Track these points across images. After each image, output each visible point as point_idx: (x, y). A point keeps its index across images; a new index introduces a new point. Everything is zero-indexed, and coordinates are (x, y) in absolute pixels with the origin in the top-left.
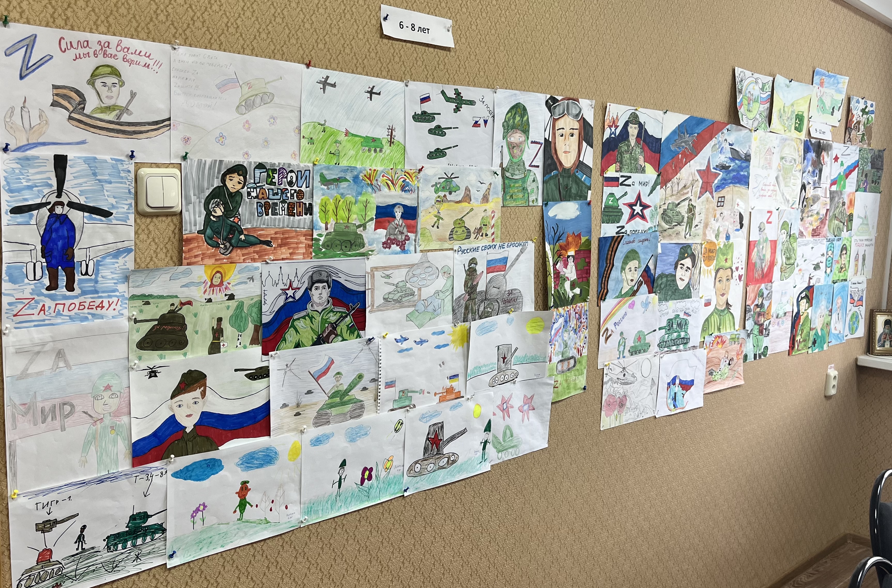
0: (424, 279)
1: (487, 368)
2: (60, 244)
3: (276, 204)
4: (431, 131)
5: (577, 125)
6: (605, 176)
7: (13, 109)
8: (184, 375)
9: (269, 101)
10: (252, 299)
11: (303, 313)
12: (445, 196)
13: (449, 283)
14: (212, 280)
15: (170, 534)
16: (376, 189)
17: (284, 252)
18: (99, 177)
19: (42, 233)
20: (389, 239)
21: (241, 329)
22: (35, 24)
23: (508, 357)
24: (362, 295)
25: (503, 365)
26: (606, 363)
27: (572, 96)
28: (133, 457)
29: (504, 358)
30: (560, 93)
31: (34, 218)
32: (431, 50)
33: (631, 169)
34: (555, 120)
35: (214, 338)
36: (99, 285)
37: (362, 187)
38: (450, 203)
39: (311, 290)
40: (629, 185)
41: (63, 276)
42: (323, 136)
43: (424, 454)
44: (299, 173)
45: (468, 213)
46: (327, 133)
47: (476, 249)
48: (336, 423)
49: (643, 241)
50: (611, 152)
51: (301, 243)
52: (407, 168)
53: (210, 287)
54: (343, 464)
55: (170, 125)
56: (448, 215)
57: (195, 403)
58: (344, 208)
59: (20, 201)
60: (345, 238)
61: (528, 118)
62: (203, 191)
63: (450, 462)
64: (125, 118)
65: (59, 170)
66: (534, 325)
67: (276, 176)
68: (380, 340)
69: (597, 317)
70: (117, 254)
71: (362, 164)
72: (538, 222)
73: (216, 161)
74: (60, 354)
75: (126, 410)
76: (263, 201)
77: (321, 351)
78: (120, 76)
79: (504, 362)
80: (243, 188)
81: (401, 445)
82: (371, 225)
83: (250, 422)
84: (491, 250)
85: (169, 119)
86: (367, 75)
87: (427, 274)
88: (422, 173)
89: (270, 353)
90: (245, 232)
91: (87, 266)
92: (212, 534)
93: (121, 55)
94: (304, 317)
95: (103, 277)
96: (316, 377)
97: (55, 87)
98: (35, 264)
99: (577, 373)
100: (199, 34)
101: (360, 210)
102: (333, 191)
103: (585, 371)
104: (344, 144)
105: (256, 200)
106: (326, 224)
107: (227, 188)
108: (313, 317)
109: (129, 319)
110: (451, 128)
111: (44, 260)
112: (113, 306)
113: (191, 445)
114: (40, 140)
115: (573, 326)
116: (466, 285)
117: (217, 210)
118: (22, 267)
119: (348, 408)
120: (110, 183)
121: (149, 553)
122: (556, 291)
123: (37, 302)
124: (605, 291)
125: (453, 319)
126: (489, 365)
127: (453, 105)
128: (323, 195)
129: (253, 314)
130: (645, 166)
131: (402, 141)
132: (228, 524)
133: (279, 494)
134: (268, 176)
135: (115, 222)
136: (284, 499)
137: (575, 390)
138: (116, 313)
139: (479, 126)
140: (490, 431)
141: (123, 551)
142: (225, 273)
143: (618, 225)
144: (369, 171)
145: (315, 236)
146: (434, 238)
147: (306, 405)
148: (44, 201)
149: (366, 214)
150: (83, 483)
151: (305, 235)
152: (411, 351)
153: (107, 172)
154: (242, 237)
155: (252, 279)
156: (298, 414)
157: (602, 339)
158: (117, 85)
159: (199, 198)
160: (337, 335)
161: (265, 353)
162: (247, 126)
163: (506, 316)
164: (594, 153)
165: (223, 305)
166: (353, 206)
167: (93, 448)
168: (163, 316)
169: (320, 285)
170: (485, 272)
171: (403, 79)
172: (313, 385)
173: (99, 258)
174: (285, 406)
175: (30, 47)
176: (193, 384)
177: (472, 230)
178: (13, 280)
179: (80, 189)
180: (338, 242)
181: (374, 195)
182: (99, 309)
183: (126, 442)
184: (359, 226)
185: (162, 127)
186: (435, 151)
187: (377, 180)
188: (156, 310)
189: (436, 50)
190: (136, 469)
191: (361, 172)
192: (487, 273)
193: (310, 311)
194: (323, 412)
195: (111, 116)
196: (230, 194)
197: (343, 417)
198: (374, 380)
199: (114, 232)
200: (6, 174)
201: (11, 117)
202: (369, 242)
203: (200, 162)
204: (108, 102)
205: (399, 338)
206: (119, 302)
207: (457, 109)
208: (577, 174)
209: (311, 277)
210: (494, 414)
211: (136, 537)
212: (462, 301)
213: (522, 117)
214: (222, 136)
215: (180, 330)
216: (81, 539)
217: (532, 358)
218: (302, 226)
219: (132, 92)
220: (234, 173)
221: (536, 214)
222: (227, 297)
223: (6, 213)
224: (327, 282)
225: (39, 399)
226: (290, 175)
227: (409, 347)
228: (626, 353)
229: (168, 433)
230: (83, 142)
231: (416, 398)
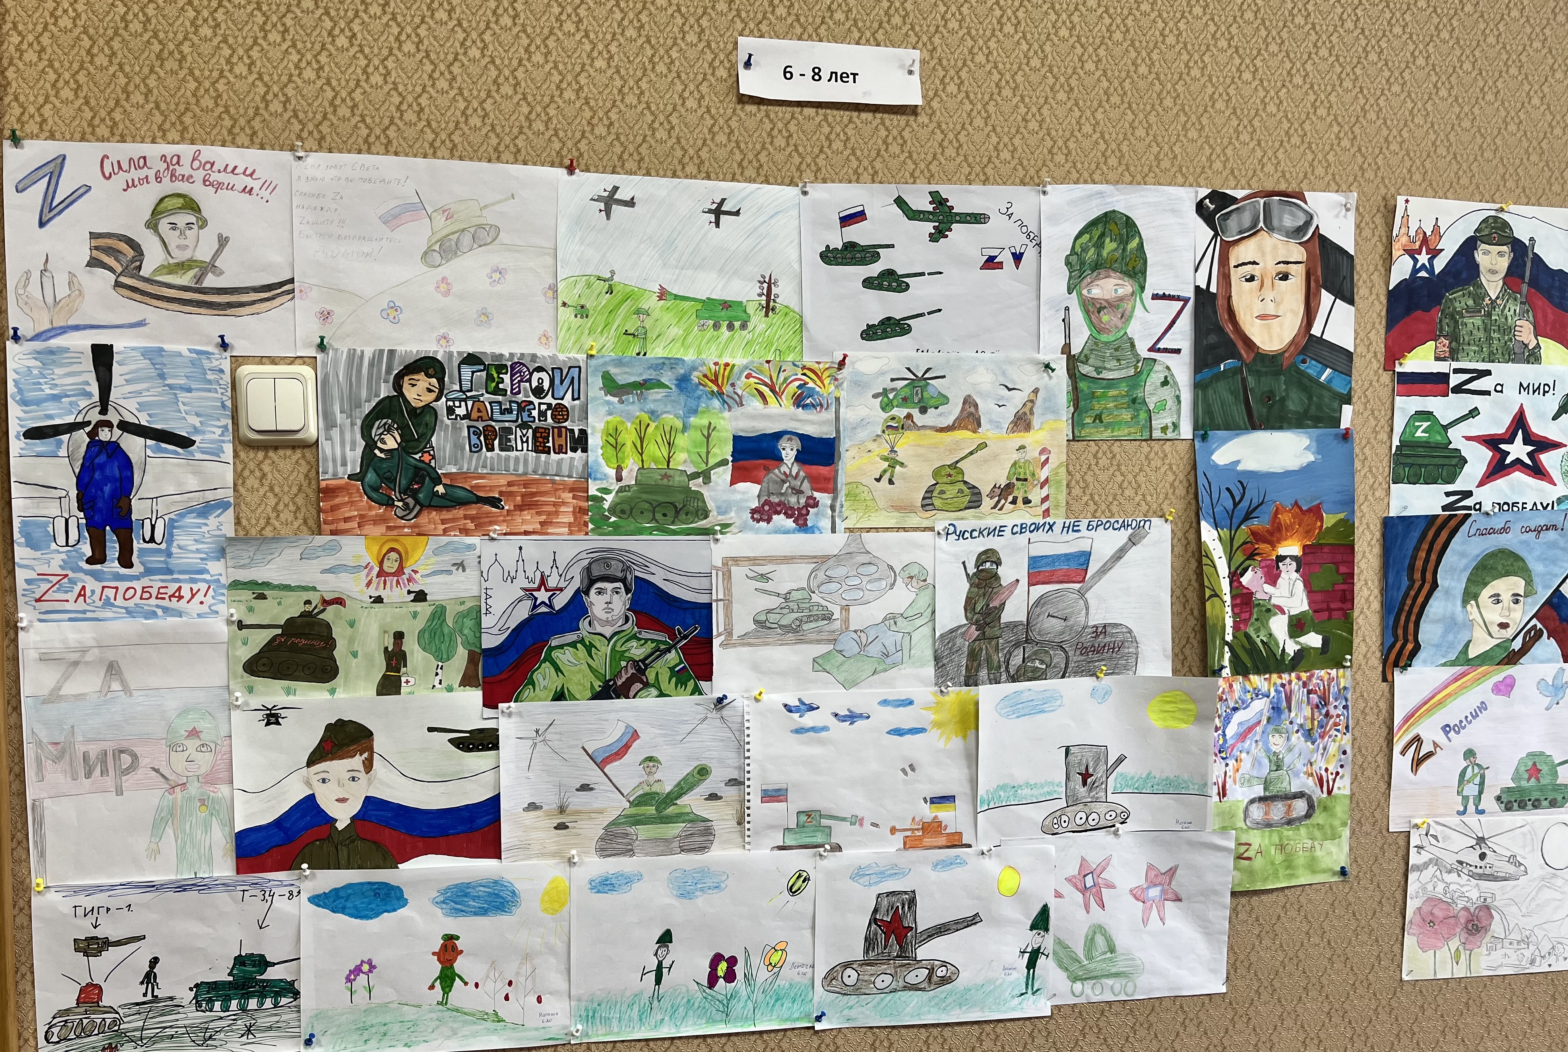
0: (857, 587)
1: (1035, 792)
2: (107, 489)
3: (509, 431)
4: (868, 283)
5: (1298, 253)
6: (1398, 369)
7: (28, 273)
8: (329, 727)
9: (489, 240)
10: (463, 603)
11: (571, 637)
12: (909, 416)
13: (924, 601)
14: (381, 563)
15: (304, 1001)
16: (735, 402)
17: (529, 520)
18: (169, 381)
19: (77, 471)
20: (767, 502)
21: (443, 656)
22: (64, 139)
23: (1100, 773)
24: (704, 612)
25: (1082, 791)
26: (1418, 821)
27: (1283, 187)
28: (238, 857)
29: (1085, 776)
30: (1243, 182)
31: (65, 446)
32: (866, 116)
33: (1491, 353)
34: (1227, 246)
35: (389, 668)
36: (173, 561)
37: (699, 398)
38: (922, 432)
39: (587, 593)
40: (1488, 393)
41: (113, 542)
42: (608, 302)
43: (866, 951)
44: (557, 374)
45: (971, 453)
46: (618, 296)
47: (998, 531)
48: (646, 855)
49: (1538, 530)
50: (1419, 313)
51: (564, 503)
52: (808, 360)
53: (378, 576)
54: (666, 938)
55: (292, 291)
56: (917, 456)
57: (353, 779)
58: (659, 440)
59: (40, 418)
60: (661, 499)
61: (1141, 245)
62: (359, 406)
63: (935, 979)
64: (210, 281)
65: (101, 369)
66: (1168, 707)
67: (507, 378)
68: (746, 702)
69: (1383, 705)
70: (206, 510)
71: (699, 353)
72: (1181, 476)
73: (381, 352)
74: (113, 669)
75: (224, 775)
76: (480, 425)
77: (610, 712)
78: (199, 211)
79: (1084, 783)
80: (438, 399)
81: (808, 923)
82: (723, 475)
83: (460, 828)
84: (1040, 535)
85: (291, 281)
86: (708, 178)
87: (866, 579)
88: (845, 371)
89: (501, 706)
90: (444, 481)
91: (153, 527)
92: (388, 1018)
93: (199, 175)
94: (573, 645)
95: (180, 547)
96: (599, 760)
97: (93, 236)
98: (67, 521)
99: (1317, 833)
100: (344, 128)
101: (696, 444)
102: (633, 406)
103: (1346, 833)
104: (655, 314)
105: (465, 423)
106: (619, 469)
107: (406, 401)
108: (592, 645)
109: (229, 622)
110: (922, 274)
111: (82, 515)
112: (199, 597)
113: (346, 853)
114: (71, 322)
115: (1300, 721)
116: (970, 604)
117: (388, 438)
118: (46, 525)
119: (676, 829)
120: (189, 390)
121: (270, 1028)
122: (1240, 635)
123: (73, 582)
124: (1410, 646)
125: (937, 677)
126: (1042, 786)
127: (929, 227)
128: (610, 413)
129: (466, 631)
130: (1538, 346)
131: (794, 304)
132: (419, 1006)
133: (523, 971)
134: (490, 377)
135: (199, 456)
136: (534, 980)
137: (1314, 872)
138: (205, 608)
139: (1000, 266)
140: (1047, 930)
141: (223, 1014)
142: (407, 553)
143: (1450, 488)
144: (713, 367)
145: (593, 491)
146: (881, 503)
147: (578, 812)
148: (80, 419)
149: (708, 453)
150: (151, 887)
151: (572, 490)
152: (824, 734)
153: (182, 372)
154: (440, 489)
155: (461, 566)
156: (562, 826)
157: (1401, 763)
158: (195, 227)
159: (350, 416)
160: (646, 685)
161: (490, 703)
162: (443, 287)
163: (1087, 682)
164: (1359, 314)
165: (404, 610)
166: (679, 435)
167: (169, 831)
168: (290, 621)
169: (609, 586)
170: (1024, 581)
171: (796, 180)
172: (593, 775)
173: (172, 516)
174: (533, 807)
175: (56, 174)
176: (348, 745)
177: (985, 490)
178: (32, 544)
179: (139, 400)
180: (647, 506)
181: (727, 414)
182: (174, 600)
183: (227, 829)
184: (695, 476)
185: (279, 295)
186: (882, 322)
187: (733, 385)
188: (277, 610)
189: (879, 115)
190: (242, 877)
191: (694, 368)
192: (1030, 584)
193: (585, 633)
194: (620, 830)
195: (186, 279)
196: (413, 411)
197: (664, 846)
198: (734, 782)
199: (196, 473)
200: (16, 377)
201: (25, 287)
202: (718, 508)
203: (352, 353)
204: (181, 256)
205: (794, 702)
206: (211, 591)
207: (938, 235)
208: (1302, 367)
209: (588, 569)
210: (1058, 895)
211: (248, 996)
212: (959, 641)
213: (1124, 241)
214: (395, 308)
215: (324, 648)
216: (150, 978)
217: (1169, 782)
218: (565, 470)
219: (220, 236)
220: (417, 372)
221: (1177, 456)
222: (412, 596)
223: (17, 437)
224: (623, 581)
225: (79, 738)
226: (536, 376)
227: (821, 725)
228: (1488, 802)
229: (302, 824)
230: (141, 324)
231: (840, 833)
